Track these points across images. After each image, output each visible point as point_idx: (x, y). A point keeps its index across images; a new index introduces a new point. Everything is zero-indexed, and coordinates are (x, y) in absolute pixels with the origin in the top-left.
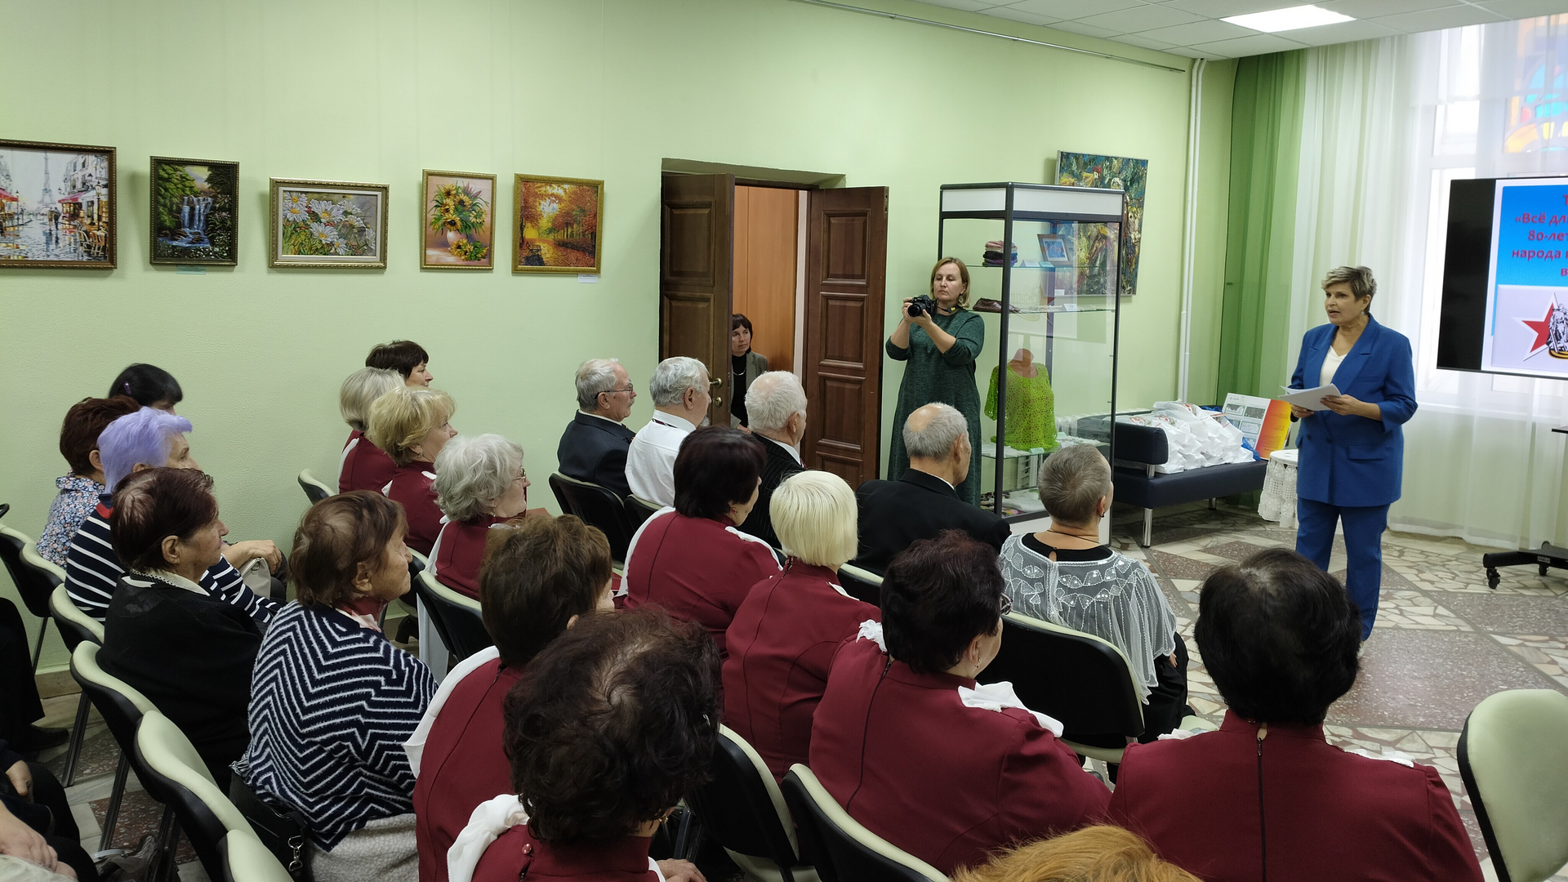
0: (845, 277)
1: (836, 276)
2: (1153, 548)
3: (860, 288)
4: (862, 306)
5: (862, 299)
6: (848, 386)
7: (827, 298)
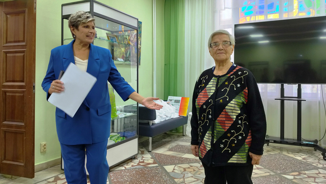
0: (15, 42)
1: (10, 42)
2: (153, 151)
3: (23, 46)
4: (24, 55)
5: (23, 52)
6: (17, 94)
7: (6, 53)
